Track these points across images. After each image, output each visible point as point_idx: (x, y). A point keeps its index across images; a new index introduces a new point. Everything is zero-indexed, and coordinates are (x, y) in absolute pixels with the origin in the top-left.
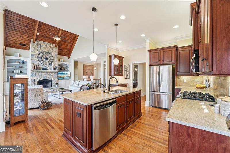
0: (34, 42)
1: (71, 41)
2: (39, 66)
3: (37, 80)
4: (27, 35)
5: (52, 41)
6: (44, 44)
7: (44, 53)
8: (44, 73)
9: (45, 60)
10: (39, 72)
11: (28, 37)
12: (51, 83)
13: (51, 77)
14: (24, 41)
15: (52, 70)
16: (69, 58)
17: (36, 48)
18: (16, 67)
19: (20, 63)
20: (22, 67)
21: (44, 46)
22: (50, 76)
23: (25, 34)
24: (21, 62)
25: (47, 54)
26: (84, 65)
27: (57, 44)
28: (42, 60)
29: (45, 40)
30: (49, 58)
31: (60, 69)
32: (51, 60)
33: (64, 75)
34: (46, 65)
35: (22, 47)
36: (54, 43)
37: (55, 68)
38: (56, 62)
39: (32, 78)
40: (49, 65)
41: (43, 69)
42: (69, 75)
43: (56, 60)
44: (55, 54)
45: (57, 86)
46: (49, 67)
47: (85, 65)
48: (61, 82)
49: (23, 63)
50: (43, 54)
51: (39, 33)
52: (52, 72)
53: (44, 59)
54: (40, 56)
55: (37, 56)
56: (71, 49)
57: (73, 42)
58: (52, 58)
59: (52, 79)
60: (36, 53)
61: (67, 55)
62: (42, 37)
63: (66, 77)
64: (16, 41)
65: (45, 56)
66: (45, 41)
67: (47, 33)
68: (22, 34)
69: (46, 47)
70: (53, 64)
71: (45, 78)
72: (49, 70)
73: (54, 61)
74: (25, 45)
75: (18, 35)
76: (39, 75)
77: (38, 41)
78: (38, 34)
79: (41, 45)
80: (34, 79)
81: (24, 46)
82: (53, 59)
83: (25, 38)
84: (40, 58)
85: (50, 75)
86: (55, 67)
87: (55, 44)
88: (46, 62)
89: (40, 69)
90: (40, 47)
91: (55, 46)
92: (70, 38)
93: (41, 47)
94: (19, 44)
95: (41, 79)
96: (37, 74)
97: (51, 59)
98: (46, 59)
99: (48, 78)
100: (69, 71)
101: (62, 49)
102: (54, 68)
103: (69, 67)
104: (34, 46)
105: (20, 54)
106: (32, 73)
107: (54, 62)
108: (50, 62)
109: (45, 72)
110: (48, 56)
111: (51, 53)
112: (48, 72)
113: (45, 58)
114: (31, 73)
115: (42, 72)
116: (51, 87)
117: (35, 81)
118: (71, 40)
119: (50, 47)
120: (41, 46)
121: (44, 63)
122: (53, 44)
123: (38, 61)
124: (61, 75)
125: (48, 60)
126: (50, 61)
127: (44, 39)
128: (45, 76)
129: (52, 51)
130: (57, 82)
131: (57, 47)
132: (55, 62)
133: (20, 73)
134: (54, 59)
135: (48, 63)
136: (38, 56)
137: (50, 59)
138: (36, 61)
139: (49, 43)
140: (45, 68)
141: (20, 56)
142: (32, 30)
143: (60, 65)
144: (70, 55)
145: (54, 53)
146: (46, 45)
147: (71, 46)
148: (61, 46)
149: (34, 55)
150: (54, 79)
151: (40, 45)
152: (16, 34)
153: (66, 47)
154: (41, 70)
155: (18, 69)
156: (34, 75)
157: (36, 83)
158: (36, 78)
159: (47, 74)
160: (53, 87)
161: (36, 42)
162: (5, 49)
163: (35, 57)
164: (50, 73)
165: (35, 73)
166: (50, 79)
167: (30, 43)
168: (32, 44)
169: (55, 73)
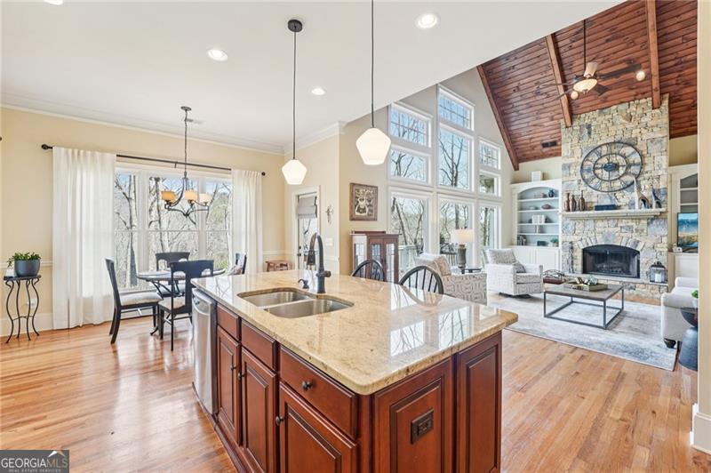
0: (569, 124)
2: (583, 200)
3: (580, 246)
4: (549, 114)
5: (633, 92)
6: (600, 119)
7: (604, 149)
8: (606, 222)
9: (605, 174)
10: (585, 219)
11: (552, 120)
12: (638, 262)
13: (636, 236)
14: (546, 133)
15: (635, 208)
17: (575, 141)
18: (537, 209)
19: (545, 196)
20: (549, 207)
21: (603, 126)
22: (629, 235)
23: (542, 116)
24: (547, 192)
25: (615, 151)
27: (656, 95)
28: (596, 175)
29: (605, 101)
30: (622, 162)
32: (635, 170)
34: (612, 191)
35: (550, 153)
36: (643, 94)
37: (649, 199)
38: (661, 172)
39: (565, 239)
40: (624, 188)
41: (599, 208)
43: (658, 161)
44: (653, 140)
45: (657, 277)
46: (623, 198)
49: (552, 197)
50: (599, 154)
53: (604, 172)
54: (590, 163)
55: (579, 168)
58: (636, 158)
59: (637, 243)
60: (577, 159)
64: (533, 140)
65: (604, 161)
66: (605, 105)
68: (537, 119)
69: (609, 125)
70: (645, 184)
71: (607, 240)
72: (625, 210)
73: (647, 168)
74: (554, 144)
75: (530, 124)
76: (586, 229)
77: (583, 116)
78: (574, 94)
79: (594, 123)
80: (571, 243)
81: (553, 148)
82: (642, 164)
83: (546, 124)
84: (588, 171)
85: (630, 227)
87: (649, 99)
88: (610, 181)
89: (591, 209)
90: (589, 133)
91: (650, 104)
93: (593, 133)
94: (541, 147)
95: (594, 244)
96: (580, 226)
97: (634, 164)
98: (612, 167)
99: (622, 239)
102: (644, 200)
104: (569, 137)
105: (546, 171)
106: (565, 223)
107: (646, 175)
108: (629, 179)
109: (607, 218)
110: (618, 157)
111: (632, 142)
112: (618, 218)
113: (605, 167)
114: (563, 222)
115: (595, 219)
116: (638, 276)
117: (572, 248)
119: (630, 118)
120: (592, 128)
121: (605, 186)
122: (643, 101)
123: (582, 182)
125: (622, 171)
126: (626, 173)
127: (598, 101)
128: (609, 234)
129: (636, 132)
131: (666, 103)
132: (654, 174)
133: (543, 223)
134: (646, 160)
135: (618, 184)
136: (582, 168)
137: (629, 166)
138: (576, 182)
139: (621, 107)
140: (607, 202)
141: (545, 177)
142: (553, 95)
145: (644, 137)
146: (610, 116)
149: (569, 167)
150: (649, 244)
151: (589, 127)
152: (526, 125)
154: (591, 212)
155: (541, 213)
156: (570, 228)
157: (579, 255)
158: (576, 237)
159: (616, 226)
160: (643, 278)
161: (575, 123)
162: (516, 168)
163: (572, 172)
164: (630, 221)
165: (572, 223)
166: (628, 246)
167: (560, 132)
168: (564, 134)
169: (652, 219)
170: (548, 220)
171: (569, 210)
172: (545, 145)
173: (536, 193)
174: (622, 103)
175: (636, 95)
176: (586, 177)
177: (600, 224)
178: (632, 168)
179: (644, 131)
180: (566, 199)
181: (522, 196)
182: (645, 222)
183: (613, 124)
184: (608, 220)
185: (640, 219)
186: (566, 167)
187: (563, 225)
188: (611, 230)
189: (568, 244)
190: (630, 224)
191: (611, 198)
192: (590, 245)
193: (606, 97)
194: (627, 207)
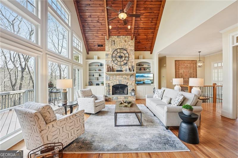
0: (108, 38)
1: (152, 24)
2: (113, 68)
3: (112, 85)
4: (101, 33)
5: (127, 33)
6: (118, 39)
7: (119, 50)
8: (119, 76)
9: (119, 59)
10: (113, 75)
11: (102, 35)
12: (127, 89)
13: (127, 81)
14: (100, 40)
15: (127, 71)
16: (151, 53)
17: (110, 46)
18: (96, 71)
19: (99, 66)
20: (100, 70)
21: (118, 42)
22: (125, 80)
23: (99, 32)
24: (99, 64)
25: (122, 51)
26: (175, 61)
27: (132, 35)
28: (116, 60)
29: (119, 33)
30: (123, 56)
31: (139, 69)
32: (127, 59)
33: (144, 78)
34: (121, 65)
35: (100, 49)
36: (129, 34)
37: (131, 69)
38: (133, 61)
39: (106, 83)
40: (124, 65)
41: (117, 71)
42: (152, 78)
43: (132, 57)
44: (131, 50)
45: (133, 94)
46: (124, 68)
47: (179, 61)
48: (139, 88)
49: (101, 66)
50: (117, 52)
51: (111, 25)
52: (127, 75)
53: (119, 58)
54: (114, 54)
55: (111, 56)
56: (153, 38)
57: (156, 24)
58: (127, 55)
59: (127, 83)
60: (110, 52)
61: (149, 49)
62: (115, 30)
63: (146, 80)
64: (95, 42)
65: (119, 54)
66: (119, 35)
67: (119, 22)
68: (97, 33)
69: (120, 42)
70: (129, 64)
71: (120, 82)
72: (124, 72)
73: (130, 59)
74: (102, 46)
75: (94, 35)
76: (113, 78)
77: (112, 37)
78: (110, 27)
79: (116, 40)
80: (109, 84)
81: (102, 47)
82: (129, 57)
83: (100, 37)
84: (114, 57)
85: (126, 78)
86: (130, 67)
87: (130, 36)
88: (120, 62)
89: (115, 71)
90: (114, 44)
91: (130, 38)
92: (151, 19)
93: (115, 44)
94: (97, 46)
96: (111, 77)
98: (121, 57)
99: (123, 83)
100: (151, 72)
101: (140, 41)
102: (129, 69)
103: (151, 65)
104: (108, 44)
105: (99, 56)
107: (130, 61)
108: (125, 62)
109: (119, 75)
110: (123, 54)
111: (126, 49)
112: (123, 75)
114: (106, 76)
115: (116, 75)
116: (127, 94)
117: (109, 86)
118: (152, 22)
119: (125, 41)
120: (115, 42)
121: (119, 63)
122: (129, 36)
123: (112, 61)
124: (141, 79)
125: (123, 58)
126: (125, 60)
127: (117, 32)
128: (120, 80)
129: (127, 46)
130: (134, 88)
131: (134, 39)
133: (98, 77)
134: (130, 56)
135: (122, 63)
136: (112, 56)
137: (125, 57)
138: (110, 61)
139: (124, 37)
140: (119, 69)
141: (98, 58)
142: (104, 25)
143: (139, 64)
144: (152, 47)
145: (129, 49)
146: (120, 39)
147: (154, 34)
148: (139, 37)
149: (108, 55)
150: (130, 84)
151: (114, 41)
152: (92, 35)
153: (146, 37)
155: (97, 72)
156: (108, 78)
157: (111, 88)
158: (110, 82)
159: (122, 78)
160: (129, 95)
161: (110, 39)
162: (88, 53)
163: (109, 57)
164: (126, 76)
165: (109, 76)
166: (125, 84)
167: (105, 41)
168: (106, 42)
169: (131, 75)
170: (100, 75)
171: (108, 71)
172: (99, 46)
173: (95, 64)
174: (124, 35)
175: (127, 34)
176: (113, 59)
177: (118, 77)
178: (126, 58)
179: (129, 47)
180: (107, 67)
181: (90, 65)
182: (129, 76)
183: (121, 42)
184: (120, 75)
185: (128, 75)
186: (107, 55)
187: (106, 77)
188: (121, 79)
189: (108, 84)
190: (126, 77)
191: (120, 68)
192: (115, 84)
193: (120, 32)
194: (125, 71)
